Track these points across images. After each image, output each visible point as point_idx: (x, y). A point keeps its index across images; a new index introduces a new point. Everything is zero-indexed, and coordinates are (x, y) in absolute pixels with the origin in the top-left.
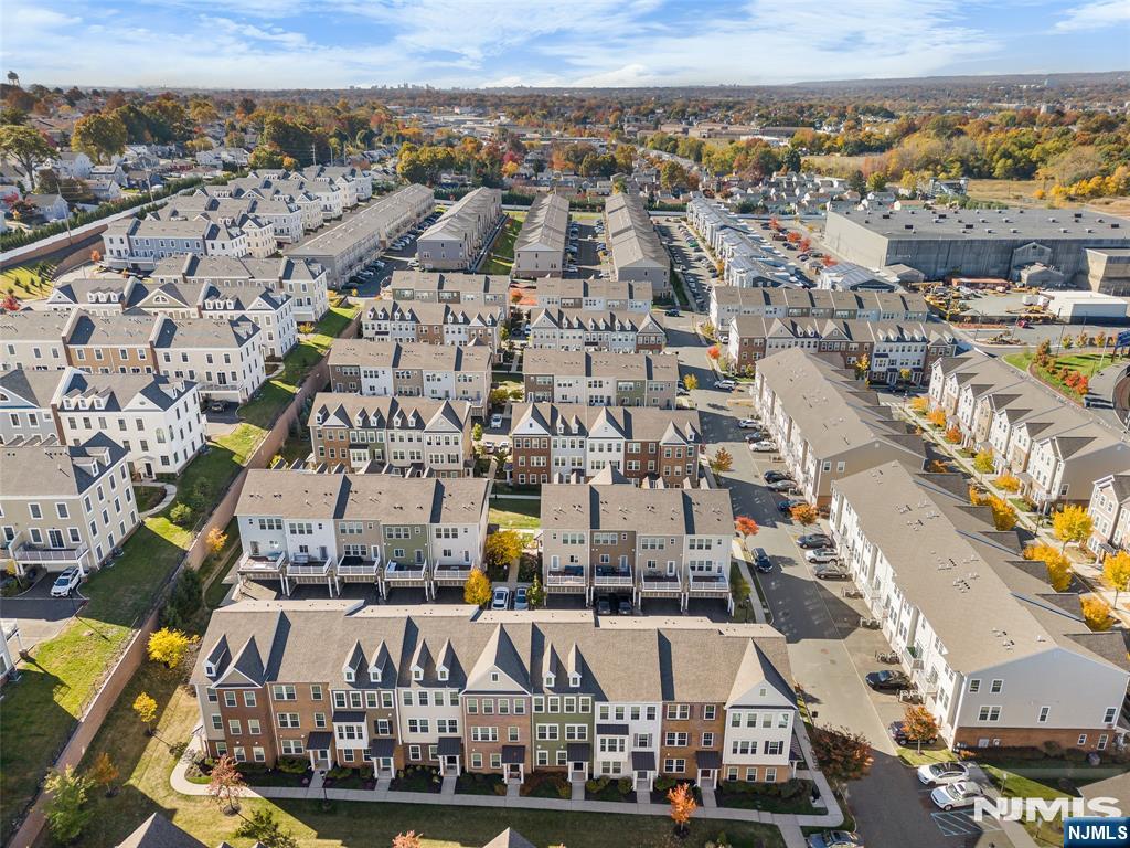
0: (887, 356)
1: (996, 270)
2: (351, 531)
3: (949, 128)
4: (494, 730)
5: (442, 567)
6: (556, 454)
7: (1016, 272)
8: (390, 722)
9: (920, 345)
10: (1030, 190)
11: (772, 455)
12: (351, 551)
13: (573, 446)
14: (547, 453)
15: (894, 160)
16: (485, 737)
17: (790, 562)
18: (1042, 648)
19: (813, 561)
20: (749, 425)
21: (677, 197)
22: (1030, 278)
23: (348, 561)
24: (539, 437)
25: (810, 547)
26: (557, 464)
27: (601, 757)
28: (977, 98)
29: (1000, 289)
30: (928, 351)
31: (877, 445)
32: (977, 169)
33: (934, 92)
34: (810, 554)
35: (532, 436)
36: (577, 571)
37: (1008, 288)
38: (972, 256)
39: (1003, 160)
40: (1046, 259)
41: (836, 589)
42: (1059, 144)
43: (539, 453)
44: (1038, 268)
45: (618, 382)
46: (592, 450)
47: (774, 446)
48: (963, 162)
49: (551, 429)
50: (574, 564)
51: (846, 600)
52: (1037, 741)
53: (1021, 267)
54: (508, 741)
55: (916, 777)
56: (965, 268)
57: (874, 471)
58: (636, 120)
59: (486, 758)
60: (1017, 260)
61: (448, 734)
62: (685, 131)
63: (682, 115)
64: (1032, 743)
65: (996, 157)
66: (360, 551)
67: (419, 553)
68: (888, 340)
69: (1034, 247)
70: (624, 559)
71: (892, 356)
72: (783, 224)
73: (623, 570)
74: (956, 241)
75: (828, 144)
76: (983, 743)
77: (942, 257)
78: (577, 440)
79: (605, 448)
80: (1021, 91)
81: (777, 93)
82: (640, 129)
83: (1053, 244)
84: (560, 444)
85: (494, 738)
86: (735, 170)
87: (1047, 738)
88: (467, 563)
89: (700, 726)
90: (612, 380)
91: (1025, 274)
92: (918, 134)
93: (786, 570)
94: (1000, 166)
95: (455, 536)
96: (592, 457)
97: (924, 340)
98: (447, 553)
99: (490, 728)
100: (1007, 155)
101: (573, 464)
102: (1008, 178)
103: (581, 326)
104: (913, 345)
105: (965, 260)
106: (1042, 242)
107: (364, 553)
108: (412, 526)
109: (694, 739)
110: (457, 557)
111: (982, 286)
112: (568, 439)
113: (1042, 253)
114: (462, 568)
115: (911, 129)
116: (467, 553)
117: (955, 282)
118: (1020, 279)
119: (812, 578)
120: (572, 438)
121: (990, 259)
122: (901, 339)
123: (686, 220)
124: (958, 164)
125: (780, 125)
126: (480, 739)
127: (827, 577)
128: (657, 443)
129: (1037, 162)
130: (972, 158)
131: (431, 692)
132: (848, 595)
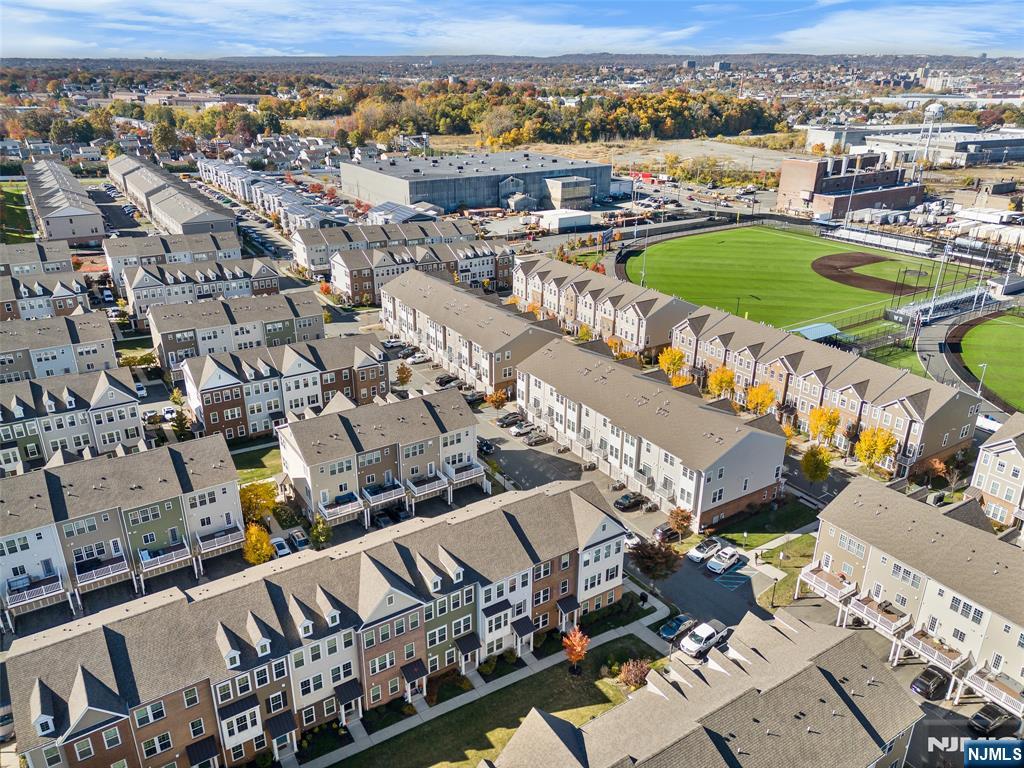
0: (468, 271)
1: (490, 201)
2: (81, 531)
3: (391, 94)
4: (391, 656)
5: (204, 539)
6: (251, 402)
7: (504, 201)
8: (284, 694)
9: (490, 258)
10: (472, 142)
11: (430, 364)
12: (84, 554)
13: (267, 390)
14: (241, 403)
15: (360, 121)
16: (383, 666)
17: (502, 441)
18: (741, 437)
19: (519, 435)
20: (394, 344)
21: (177, 159)
22: (516, 205)
23: (84, 566)
24: (230, 387)
25: (509, 425)
26: (253, 412)
27: (488, 637)
28: (385, 74)
29: (499, 215)
30: (497, 262)
31: (530, 332)
32: (424, 127)
33: (349, 68)
34: (514, 429)
35: (221, 389)
36: (350, 498)
37: (505, 214)
38: (472, 191)
39: (443, 120)
40: (522, 188)
41: (547, 450)
42: (479, 105)
43: (232, 405)
44: (518, 197)
45: (266, 324)
46: (289, 389)
47: (427, 357)
48: (415, 122)
49: (240, 375)
50: (344, 493)
51: (559, 456)
52: (742, 507)
53: (507, 197)
54: (406, 661)
55: (690, 560)
56: (470, 200)
57: (543, 350)
58: (79, 89)
59: (385, 687)
60: (503, 192)
61: (343, 680)
62: (142, 99)
63: (129, 84)
64: (740, 509)
65: (438, 116)
66: (95, 551)
67: (173, 531)
68: (467, 258)
69: (512, 180)
70: (388, 473)
71: (474, 270)
72: (299, 178)
73: (389, 484)
74: (459, 179)
75: (293, 109)
76: (715, 520)
77: (451, 193)
78: (271, 382)
79: (301, 385)
80: (415, 69)
81: (209, 66)
82: (89, 97)
83: (523, 176)
84: (253, 392)
85: (392, 663)
86: (218, 134)
87: (747, 502)
88: (232, 525)
89: (557, 577)
90: (258, 324)
91: (512, 202)
92: (368, 100)
93: (503, 447)
94: (442, 123)
95: (213, 500)
96: (289, 397)
97: (492, 254)
98: (205, 522)
99: (387, 655)
100: (445, 115)
101: (270, 408)
102: (450, 134)
103: (189, 279)
104: (485, 259)
105: (468, 195)
106: (517, 176)
107: (101, 552)
108: (161, 504)
109: (555, 591)
110: (218, 523)
111: (486, 214)
112: (260, 384)
113: (518, 185)
114: (228, 532)
115: (361, 96)
116: (228, 515)
117: (466, 213)
118: (509, 206)
119: (527, 448)
120: (265, 382)
121: (484, 192)
122: (476, 256)
123: (200, 180)
124: (411, 124)
125: (238, 93)
126: (378, 671)
127: (537, 443)
128: (350, 369)
129: (467, 120)
130: (420, 118)
131: (323, 644)
132: (560, 452)
